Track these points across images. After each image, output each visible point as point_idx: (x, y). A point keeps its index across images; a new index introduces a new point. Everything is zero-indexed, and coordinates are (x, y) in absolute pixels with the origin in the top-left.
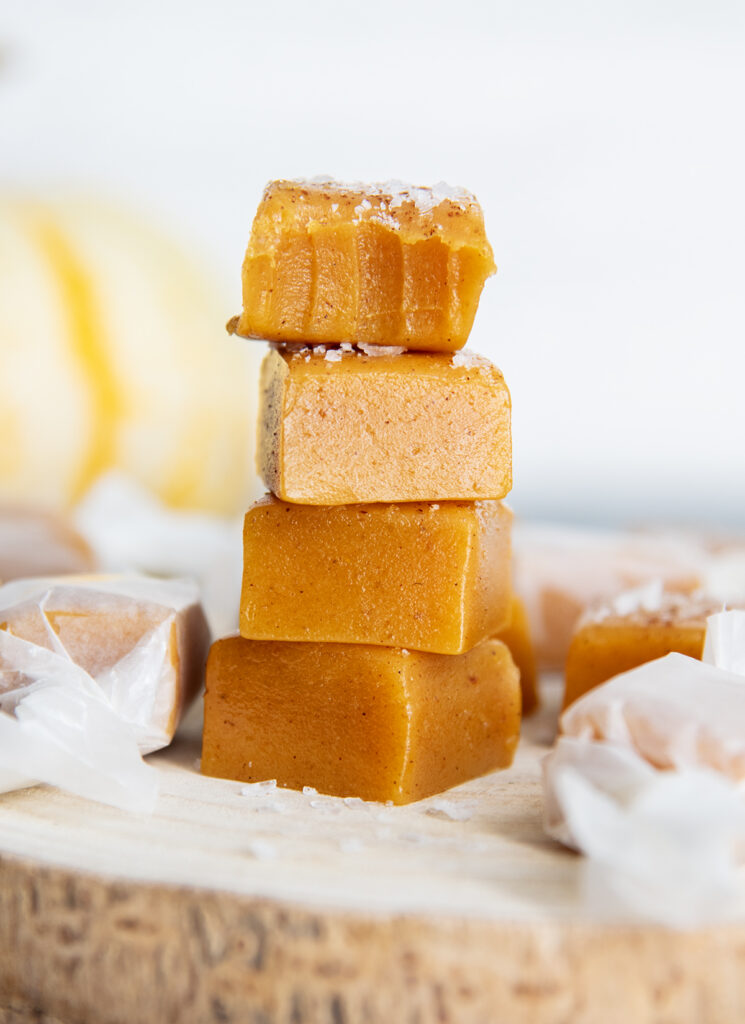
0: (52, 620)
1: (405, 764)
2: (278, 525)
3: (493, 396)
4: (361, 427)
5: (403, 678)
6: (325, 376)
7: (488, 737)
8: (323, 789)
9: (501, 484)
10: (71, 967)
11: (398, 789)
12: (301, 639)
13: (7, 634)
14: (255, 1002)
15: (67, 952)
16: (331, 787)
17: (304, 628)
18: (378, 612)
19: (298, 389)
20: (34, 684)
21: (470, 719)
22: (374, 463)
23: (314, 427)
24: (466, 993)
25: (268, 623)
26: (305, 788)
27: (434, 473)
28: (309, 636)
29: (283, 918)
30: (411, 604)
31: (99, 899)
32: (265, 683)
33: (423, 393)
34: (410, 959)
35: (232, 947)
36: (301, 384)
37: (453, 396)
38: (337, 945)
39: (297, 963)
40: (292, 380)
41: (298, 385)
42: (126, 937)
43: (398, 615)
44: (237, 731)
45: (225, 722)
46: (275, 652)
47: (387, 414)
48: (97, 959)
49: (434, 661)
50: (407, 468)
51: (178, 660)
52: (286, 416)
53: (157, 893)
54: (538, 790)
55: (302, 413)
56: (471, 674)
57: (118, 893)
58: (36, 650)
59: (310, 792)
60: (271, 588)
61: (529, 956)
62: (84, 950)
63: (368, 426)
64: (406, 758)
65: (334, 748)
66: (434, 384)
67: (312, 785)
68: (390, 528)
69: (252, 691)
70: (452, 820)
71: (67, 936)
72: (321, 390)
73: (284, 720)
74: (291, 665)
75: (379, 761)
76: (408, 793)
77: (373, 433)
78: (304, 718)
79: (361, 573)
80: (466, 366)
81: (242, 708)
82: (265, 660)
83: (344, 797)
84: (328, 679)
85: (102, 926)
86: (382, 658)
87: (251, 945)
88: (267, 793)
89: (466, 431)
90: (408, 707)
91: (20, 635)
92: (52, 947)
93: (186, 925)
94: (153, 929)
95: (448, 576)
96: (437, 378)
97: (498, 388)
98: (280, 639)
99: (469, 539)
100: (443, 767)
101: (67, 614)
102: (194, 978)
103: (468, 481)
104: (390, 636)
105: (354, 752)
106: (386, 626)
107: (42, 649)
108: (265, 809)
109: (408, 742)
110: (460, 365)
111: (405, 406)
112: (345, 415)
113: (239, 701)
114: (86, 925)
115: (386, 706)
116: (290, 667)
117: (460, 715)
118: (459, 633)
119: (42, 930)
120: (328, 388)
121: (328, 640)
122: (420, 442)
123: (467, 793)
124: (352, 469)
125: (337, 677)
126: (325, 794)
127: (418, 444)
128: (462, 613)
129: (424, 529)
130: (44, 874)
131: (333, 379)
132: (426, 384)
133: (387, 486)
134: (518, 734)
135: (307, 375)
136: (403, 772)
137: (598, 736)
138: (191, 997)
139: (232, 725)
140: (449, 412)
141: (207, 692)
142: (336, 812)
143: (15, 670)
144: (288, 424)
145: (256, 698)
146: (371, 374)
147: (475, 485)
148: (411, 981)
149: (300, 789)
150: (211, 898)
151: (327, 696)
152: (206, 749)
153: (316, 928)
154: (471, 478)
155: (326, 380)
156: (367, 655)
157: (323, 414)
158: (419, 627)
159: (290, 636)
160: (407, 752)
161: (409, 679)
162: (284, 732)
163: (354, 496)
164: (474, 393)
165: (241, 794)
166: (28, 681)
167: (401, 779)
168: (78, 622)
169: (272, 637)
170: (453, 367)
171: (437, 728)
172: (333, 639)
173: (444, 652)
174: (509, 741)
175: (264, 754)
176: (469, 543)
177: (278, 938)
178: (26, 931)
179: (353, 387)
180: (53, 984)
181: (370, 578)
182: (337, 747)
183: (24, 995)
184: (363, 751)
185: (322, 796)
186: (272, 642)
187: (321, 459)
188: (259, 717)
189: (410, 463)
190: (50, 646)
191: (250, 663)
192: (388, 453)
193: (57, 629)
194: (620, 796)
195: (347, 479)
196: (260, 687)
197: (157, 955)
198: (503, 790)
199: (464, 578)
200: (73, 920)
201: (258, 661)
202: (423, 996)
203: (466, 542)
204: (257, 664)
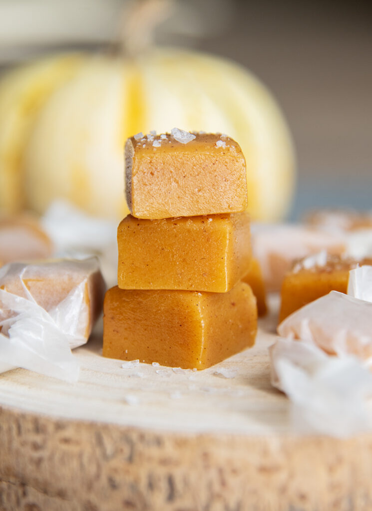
0: (26, 284)
1: (202, 350)
2: (134, 232)
3: (237, 161)
4: (172, 179)
5: (199, 308)
6: (152, 155)
7: (242, 332)
8: (162, 363)
9: (242, 205)
10: (38, 462)
11: (199, 362)
12: (148, 288)
13: (4, 291)
14: (129, 479)
15: (36, 455)
16: (166, 362)
17: (150, 283)
18: (185, 274)
19: (139, 162)
20: (18, 316)
21: (233, 324)
22: (179, 197)
23: (148, 180)
24: (234, 472)
25: (132, 281)
26: (153, 363)
27: (208, 201)
28: (152, 287)
29: (142, 437)
30: (201, 269)
31: (51, 428)
32: (132, 311)
33: (202, 161)
34: (206, 456)
35: (118, 451)
36: (141, 159)
37: (217, 162)
38: (169, 450)
39: (150, 459)
40: (136, 158)
41: (140, 160)
42: (65, 447)
43: (195, 274)
44: (120, 335)
45: (114, 331)
46: (136, 296)
47: (184, 173)
48: (51, 458)
49: (214, 297)
50: (195, 199)
51: (89, 301)
52: (134, 176)
53: (80, 425)
54: (267, 359)
55: (142, 174)
56: (232, 301)
57: (60, 426)
58: (19, 299)
59: (156, 365)
60: (133, 264)
61: (265, 452)
62: (44, 454)
63: (175, 179)
64: (202, 347)
65: (167, 342)
66: (207, 157)
67: (157, 361)
68: (189, 231)
69: (127, 315)
70: (226, 378)
71: (36, 447)
72: (151, 162)
73: (142, 329)
74: (144, 302)
75: (189, 349)
76: (204, 364)
77: (177, 183)
78: (151, 328)
79: (176, 255)
80: (223, 147)
81: (122, 324)
82: (132, 299)
83: (173, 367)
84: (162, 308)
85: (53, 442)
86: (188, 298)
87: (127, 450)
88: (135, 366)
89: (224, 179)
90: (202, 322)
91: (11, 292)
92: (28, 452)
93: (94, 440)
94: (78, 443)
95: (218, 254)
96: (208, 154)
97: (239, 158)
98: (138, 288)
99: (228, 235)
100: (221, 349)
101: (33, 280)
102: (99, 467)
103: (226, 204)
104: (192, 285)
105: (177, 344)
106: (189, 281)
107: (22, 298)
108: (133, 375)
109: (203, 339)
110: (220, 146)
111: (193, 168)
112: (163, 174)
113: (120, 320)
114: (45, 441)
115: (191, 322)
116: (144, 303)
117: (228, 323)
118: (225, 282)
119: (23, 444)
120: (155, 161)
121: (161, 289)
122: (201, 186)
123: (233, 362)
124: (168, 201)
125: (166, 308)
126: (163, 365)
127: (200, 187)
128: (226, 272)
129: (205, 231)
130: (23, 416)
131: (157, 156)
132: (203, 157)
133: (186, 208)
134: (256, 329)
135: (144, 155)
136: (201, 354)
137: (297, 337)
138: (98, 476)
139: (117, 332)
140: (215, 170)
141: (104, 316)
142: (169, 376)
143: (9, 309)
144: (135, 180)
145: (129, 319)
146: (176, 153)
147: (229, 206)
148: (207, 467)
149: (151, 363)
150: (106, 427)
151: (163, 317)
152: (105, 344)
153: (159, 442)
154: (227, 203)
155: (153, 157)
156: (181, 296)
157: (152, 174)
158: (205, 281)
159: (143, 287)
160: (203, 344)
161: (202, 308)
162: (143, 335)
163: (169, 214)
164: (227, 160)
165: (122, 367)
166: (15, 314)
167: (200, 357)
168: (39, 284)
169: (134, 288)
170: (217, 148)
171: (217, 330)
172: (164, 288)
173: (218, 292)
174: (252, 333)
175: (133, 346)
176: (228, 238)
177: (140, 447)
178: (16, 444)
179: (167, 160)
180: (30, 470)
181: (180, 257)
182: (168, 342)
183: (16, 476)
184: (181, 344)
185: (162, 367)
186: (134, 290)
187: (153, 196)
188: (130, 328)
189: (197, 197)
190: (26, 297)
191: (124, 301)
192: (185, 192)
193: (29, 288)
194: (308, 369)
195: (166, 205)
196: (130, 313)
197: (80, 456)
198: (251, 360)
199: (226, 255)
200: (38, 439)
201: (128, 300)
202: (213, 474)
203: (226, 237)
204: (127, 302)
